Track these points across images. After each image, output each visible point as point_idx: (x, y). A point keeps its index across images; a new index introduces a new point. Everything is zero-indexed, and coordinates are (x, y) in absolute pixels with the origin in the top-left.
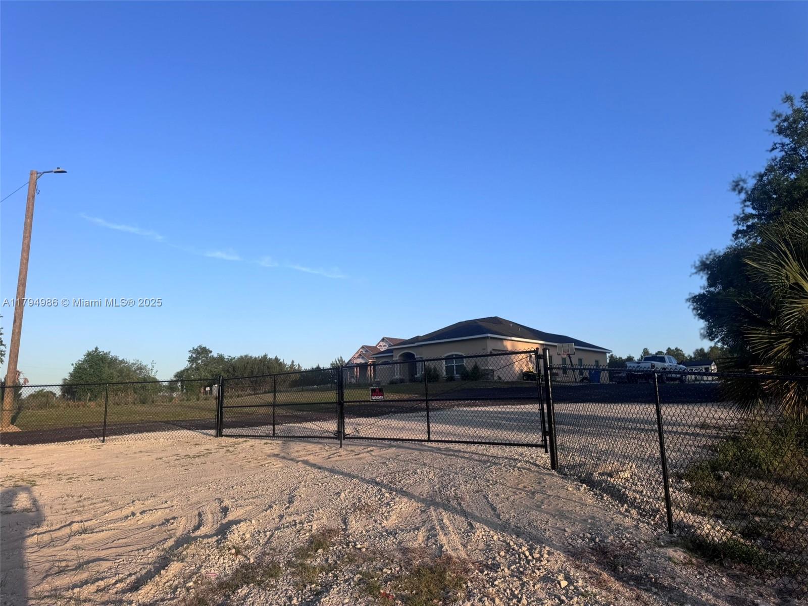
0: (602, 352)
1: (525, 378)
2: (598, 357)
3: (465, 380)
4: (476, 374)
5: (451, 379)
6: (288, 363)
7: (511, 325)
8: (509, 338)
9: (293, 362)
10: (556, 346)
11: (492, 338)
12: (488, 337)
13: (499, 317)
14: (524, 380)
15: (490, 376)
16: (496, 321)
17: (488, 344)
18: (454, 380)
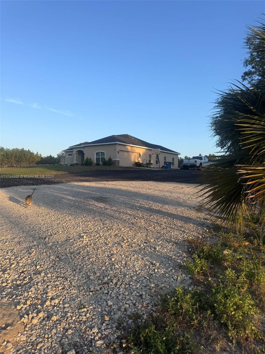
0: (177, 154)
1: (136, 165)
2: (174, 156)
3: (105, 165)
4: (110, 163)
5: (98, 164)
6: (35, 153)
7: (133, 139)
8: (129, 145)
9: (37, 152)
10: (152, 150)
11: (119, 144)
12: (117, 144)
13: (128, 134)
14: (135, 166)
15: (117, 164)
16: (126, 136)
17: (117, 147)
18: (100, 165)
